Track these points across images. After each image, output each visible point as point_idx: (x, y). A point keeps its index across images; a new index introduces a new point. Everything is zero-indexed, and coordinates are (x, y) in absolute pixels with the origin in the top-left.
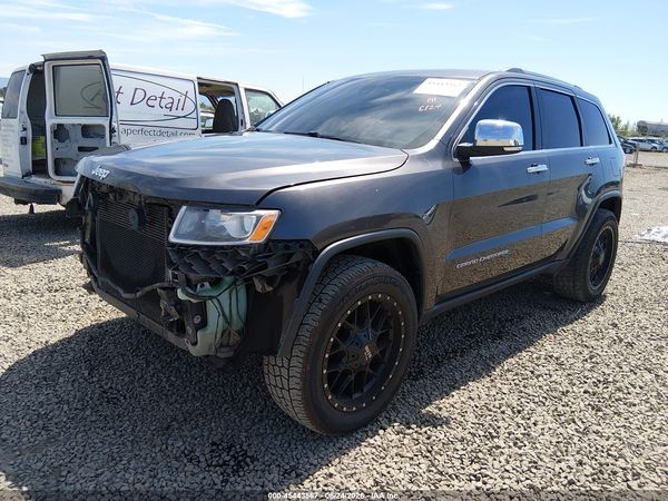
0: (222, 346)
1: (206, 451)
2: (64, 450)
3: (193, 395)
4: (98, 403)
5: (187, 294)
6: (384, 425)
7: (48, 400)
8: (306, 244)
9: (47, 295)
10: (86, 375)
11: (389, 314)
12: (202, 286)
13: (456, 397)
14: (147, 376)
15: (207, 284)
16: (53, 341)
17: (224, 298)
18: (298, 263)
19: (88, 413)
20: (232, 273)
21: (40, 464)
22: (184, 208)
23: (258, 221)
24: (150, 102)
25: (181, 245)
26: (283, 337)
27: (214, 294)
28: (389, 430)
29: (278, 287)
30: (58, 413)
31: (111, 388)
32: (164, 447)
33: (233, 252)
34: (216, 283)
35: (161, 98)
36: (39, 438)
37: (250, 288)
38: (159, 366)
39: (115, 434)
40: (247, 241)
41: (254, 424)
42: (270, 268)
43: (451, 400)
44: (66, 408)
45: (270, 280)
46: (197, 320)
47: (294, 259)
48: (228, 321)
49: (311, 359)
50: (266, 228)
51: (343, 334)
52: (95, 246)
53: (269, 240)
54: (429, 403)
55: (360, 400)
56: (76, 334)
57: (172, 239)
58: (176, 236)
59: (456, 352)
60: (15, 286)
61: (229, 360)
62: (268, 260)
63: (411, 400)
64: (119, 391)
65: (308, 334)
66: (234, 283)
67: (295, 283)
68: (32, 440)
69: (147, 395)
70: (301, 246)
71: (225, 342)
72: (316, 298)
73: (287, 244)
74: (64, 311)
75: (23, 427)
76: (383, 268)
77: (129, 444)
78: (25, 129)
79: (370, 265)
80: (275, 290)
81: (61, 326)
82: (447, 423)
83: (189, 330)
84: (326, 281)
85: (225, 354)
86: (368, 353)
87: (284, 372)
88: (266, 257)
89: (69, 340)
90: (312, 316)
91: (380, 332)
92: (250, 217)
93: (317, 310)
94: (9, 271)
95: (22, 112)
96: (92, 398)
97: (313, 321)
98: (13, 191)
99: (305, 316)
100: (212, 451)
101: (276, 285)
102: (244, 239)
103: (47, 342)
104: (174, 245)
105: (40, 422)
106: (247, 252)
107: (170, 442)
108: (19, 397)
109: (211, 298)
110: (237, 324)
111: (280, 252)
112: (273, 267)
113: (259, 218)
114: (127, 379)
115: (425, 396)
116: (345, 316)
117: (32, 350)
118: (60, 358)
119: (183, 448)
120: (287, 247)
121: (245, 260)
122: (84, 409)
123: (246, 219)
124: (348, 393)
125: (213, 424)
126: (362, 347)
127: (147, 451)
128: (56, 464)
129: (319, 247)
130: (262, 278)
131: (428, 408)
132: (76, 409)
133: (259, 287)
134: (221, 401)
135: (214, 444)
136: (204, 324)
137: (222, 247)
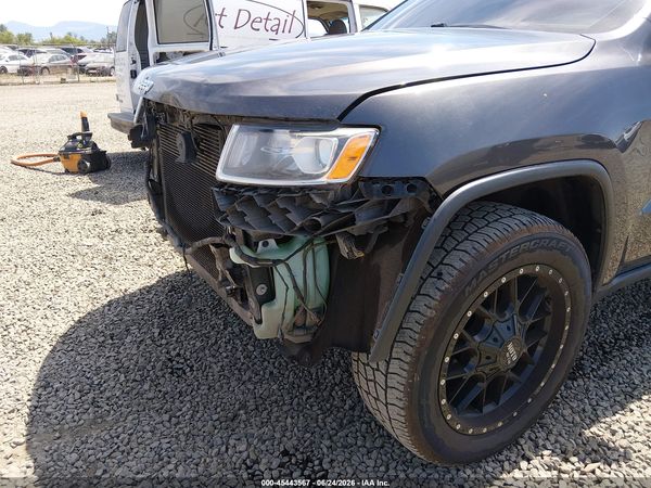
0: (295, 326)
1: (275, 465)
2: (107, 437)
3: (271, 373)
4: (160, 374)
5: (242, 255)
6: (528, 453)
7: (107, 365)
8: (419, 184)
9: (141, 236)
10: (156, 334)
11: (546, 294)
12: (266, 244)
13: (637, 412)
14: (221, 342)
15: (272, 242)
16: (134, 289)
17: (296, 263)
18: (405, 215)
19: (146, 387)
20: (302, 229)
21: (75, 456)
22: (235, 128)
23: (340, 147)
24: (255, 25)
25: (232, 185)
26: (378, 333)
27: (282, 256)
28: (536, 461)
29: (373, 252)
30: (112, 384)
31: (178, 355)
32: (223, 448)
33: (302, 196)
34: (284, 241)
35: (267, 19)
36: (85, 417)
37: (333, 250)
38: (237, 330)
39: (169, 421)
40: (324, 180)
41: (341, 426)
42: (359, 224)
43: (630, 418)
44: (122, 378)
45: (360, 241)
46: (262, 290)
47: (398, 211)
48: (301, 296)
49: (422, 365)
50: (354, 158)
51: (475, 325)
52: (161, 184)
53: (358, 178)
54: (595, 420)
55: (494, 417)
56: (158, 282)
57: (220, 176)
58: (226, 170)
59: (629, 339)
60: (112, 225)
61: (306, 346)
62: (355, 211)
63: (567, 412)
64: (186, 361)
65: (417, 328)
66: (310, 242)
67: (400, 246)
68: (76, 418)
69: (216, 369)
70: (411, 188)
71: (300, 323)
72: (434, 271)
73: (387, 184)
74: (153, 254)
75: (71, 400)
76: (546, 226)
77: (182, 438)
78: (134, 62)
79: (524, 219)
80: (368, 257)
81: (147, 271)
82: (626, 458)
83: (252, 302)
84: (450, 244)
85: (299, 338)
86: (512, 353)
87: (380, 378)
88: (352, 205)
89: (149, 289)
90: (427, 300)
91: (530, 321)
92: (329, 139)
93: (435, 291)
94: (112, 208)
95: (131, 44)
96: (154, 367)
97: (427, 308)
98: (125, 126)
99: (413, 299)
100: (281, 465)
101: (369, 249)
102: (318, 176)
103: (126, 291)
104: (223, 184)
105: (91, 395)
106: (323, 196)
107: (232, 442)
108: (78, 358)
109: (277, 262)
110: (315, 300)
111: (375, 199)
112: (363, 222)
113: (342, 141)
114: (198, 344)
115: (588, 408)
116: (480, 301)
117: (109, 299)
118: (134, 311)
119: (245, 455)
120: (386, 190)
121: (320, 210)
122: (143, 381)
123: (322, 145)
124: (476, 405)
125: (289, 420)
126: (503, 345)
127: (202, 453)
128: (92, 458)
129: (441, 189)
130: (349, 237)
131: (594, 429)
132: (135, 380)
133: (344, 250)
134: (304, 384)
135: (285, 453)
136: (270, 296)
137: (288, 189)
